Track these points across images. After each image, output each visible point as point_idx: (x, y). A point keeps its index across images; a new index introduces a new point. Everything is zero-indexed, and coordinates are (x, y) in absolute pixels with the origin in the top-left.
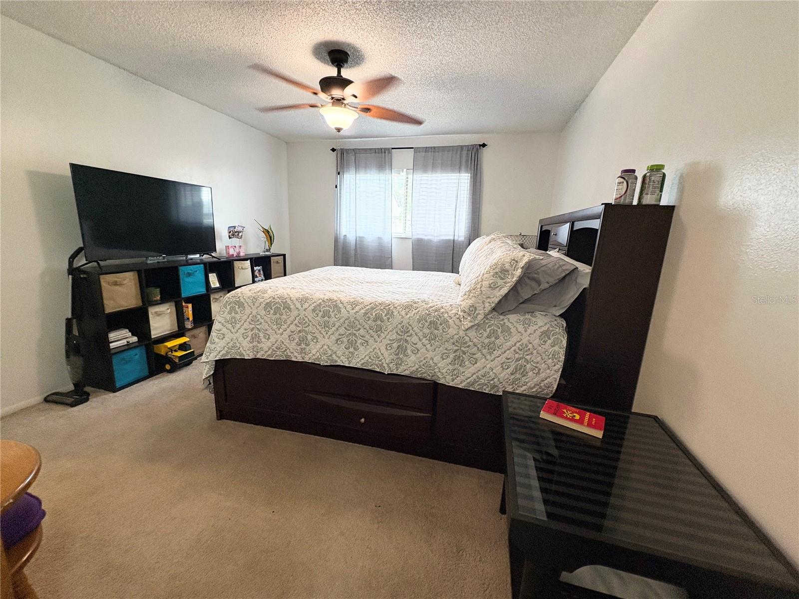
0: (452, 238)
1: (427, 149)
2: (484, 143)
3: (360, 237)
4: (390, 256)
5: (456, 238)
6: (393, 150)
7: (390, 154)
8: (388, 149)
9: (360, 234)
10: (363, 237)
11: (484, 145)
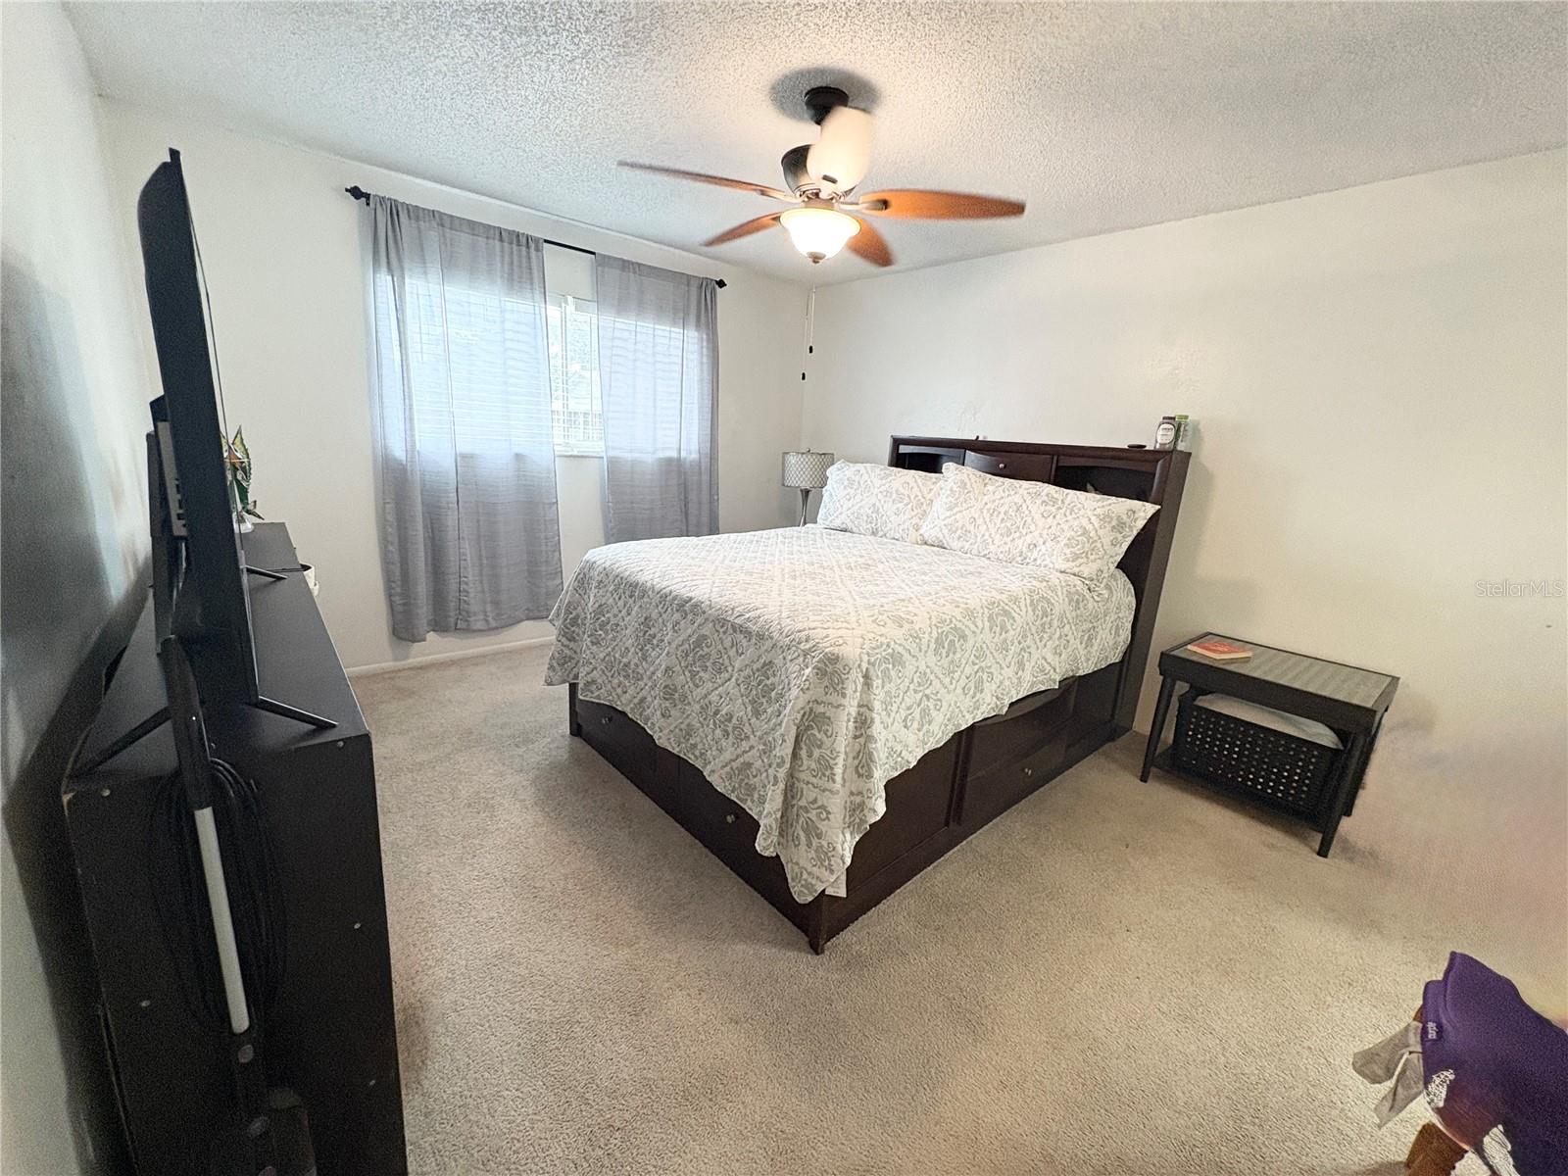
0: (674, 454)
1: (625, 265)
2: (721, 280)
3: (464, 456)
4: (555, 500)
5: (683, 454)
6: (546, 245)
7: (540, 254)
8: (536, 241)
9: (464, 447)
10: (471, 456)
11: (721, 284)
